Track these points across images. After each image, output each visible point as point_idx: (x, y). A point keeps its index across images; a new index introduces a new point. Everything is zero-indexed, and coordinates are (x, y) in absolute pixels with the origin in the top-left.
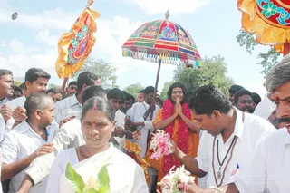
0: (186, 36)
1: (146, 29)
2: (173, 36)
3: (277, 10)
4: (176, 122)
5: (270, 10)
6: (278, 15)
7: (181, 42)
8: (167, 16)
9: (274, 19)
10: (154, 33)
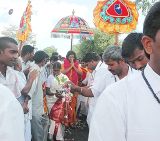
0: (84, 24)
1: (63, 23)
2: (77, 26)
3: (108, 18)
4: (72, 71)
5: (106, 18)
6: (109, 20)
7: (82, 28)
8: (73, 13)
9: (108, 21)
10: (67, 25)
